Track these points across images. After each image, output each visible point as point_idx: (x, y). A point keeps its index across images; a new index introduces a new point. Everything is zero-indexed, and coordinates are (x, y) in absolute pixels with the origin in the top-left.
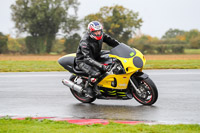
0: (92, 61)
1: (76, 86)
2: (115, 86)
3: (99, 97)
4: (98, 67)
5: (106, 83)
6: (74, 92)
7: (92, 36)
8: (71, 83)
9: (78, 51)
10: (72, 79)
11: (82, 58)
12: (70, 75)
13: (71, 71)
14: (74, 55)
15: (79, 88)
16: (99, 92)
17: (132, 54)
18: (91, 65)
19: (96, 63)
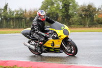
0: (40, 32)
1: (31, 46)
2: (53, 46)
3: (44, 52)
4: (43, 36)
5: (48, 44)
6: (30, 49)
8: (29, 45)
9: (32, 26)
10: (29, 42)
11: (34, 31)
12: (28, 40)
13: (29, 38)
14: (30, 29)
15: (33, 47)
16: (44, 49)
17: (63, 28)
18: (40, 35)
19: (42, 33)
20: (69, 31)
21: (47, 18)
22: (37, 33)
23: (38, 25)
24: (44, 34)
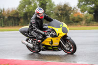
0: (38, 30)
1: (29, 44)
2: (52, 44)
3: (43, 50)
4: (41, 34)
5: (47, 42)
6: (28, 47)
7: (38, 16)
8: (27, 43)
10: (27, 40)
11: (32, 29)
12: (26, 38)
13: (26, 36)
14: (28, 27)
15: (31, 45)
16: (42, 47)
17: (61, 26)
19: (40, 31)
20: (68, 29)
21: (45, 16)
22: (35, 31)
23: (37, 23)
24: (43, 32)
